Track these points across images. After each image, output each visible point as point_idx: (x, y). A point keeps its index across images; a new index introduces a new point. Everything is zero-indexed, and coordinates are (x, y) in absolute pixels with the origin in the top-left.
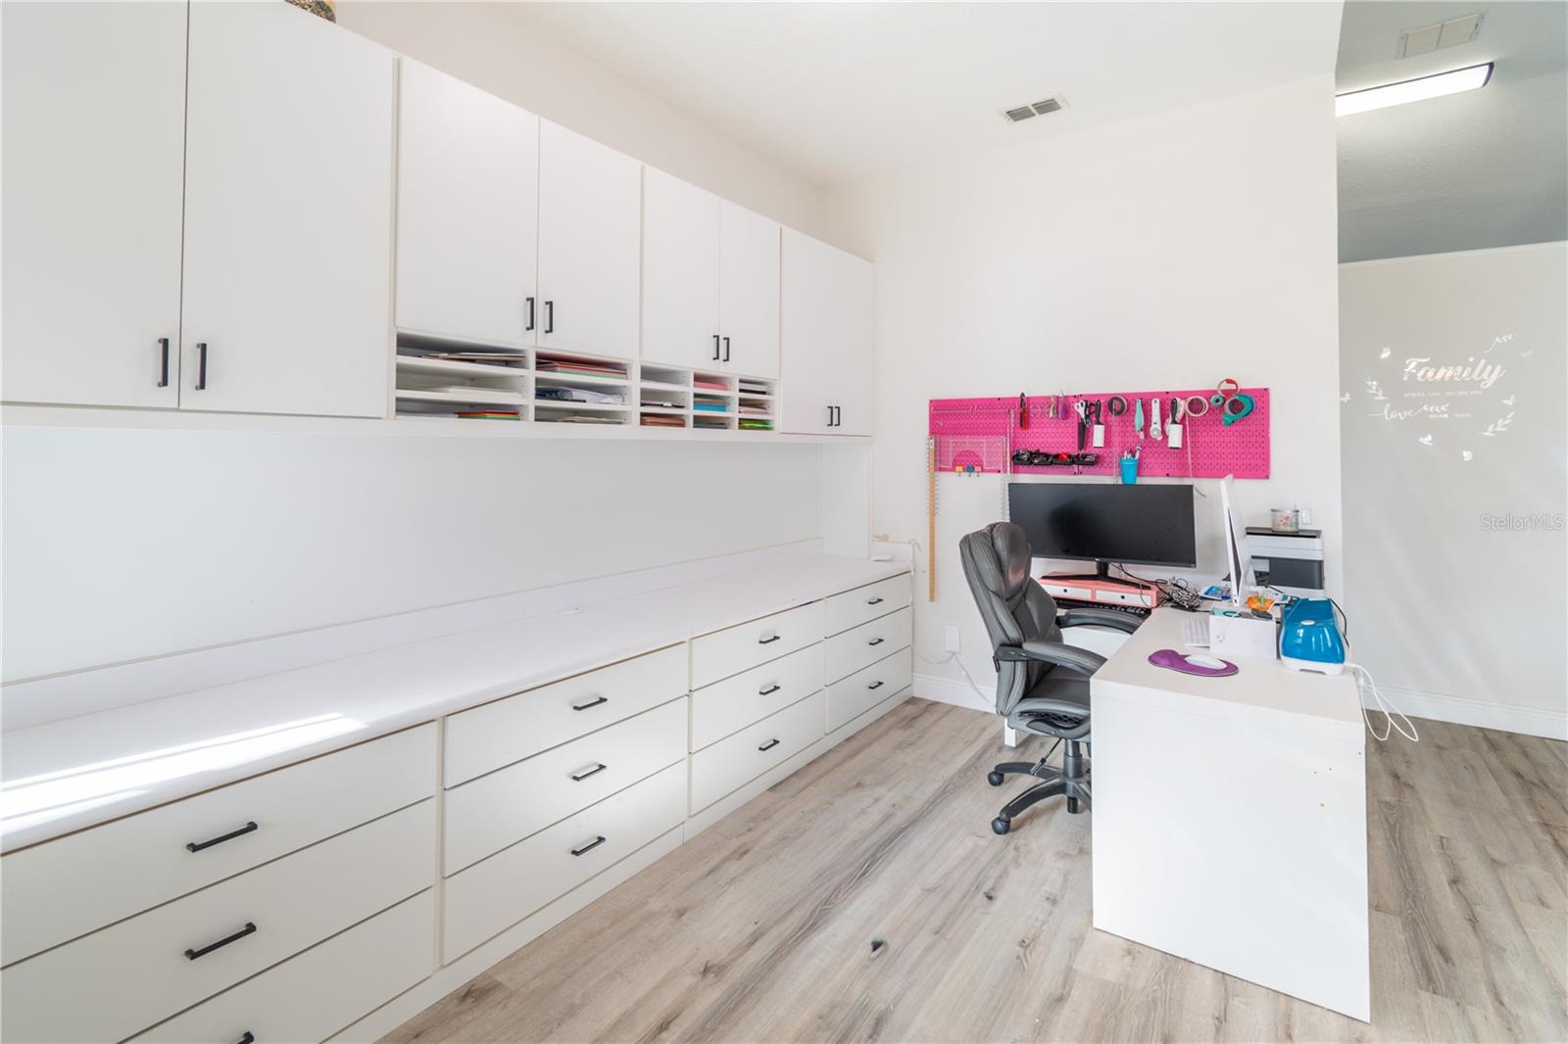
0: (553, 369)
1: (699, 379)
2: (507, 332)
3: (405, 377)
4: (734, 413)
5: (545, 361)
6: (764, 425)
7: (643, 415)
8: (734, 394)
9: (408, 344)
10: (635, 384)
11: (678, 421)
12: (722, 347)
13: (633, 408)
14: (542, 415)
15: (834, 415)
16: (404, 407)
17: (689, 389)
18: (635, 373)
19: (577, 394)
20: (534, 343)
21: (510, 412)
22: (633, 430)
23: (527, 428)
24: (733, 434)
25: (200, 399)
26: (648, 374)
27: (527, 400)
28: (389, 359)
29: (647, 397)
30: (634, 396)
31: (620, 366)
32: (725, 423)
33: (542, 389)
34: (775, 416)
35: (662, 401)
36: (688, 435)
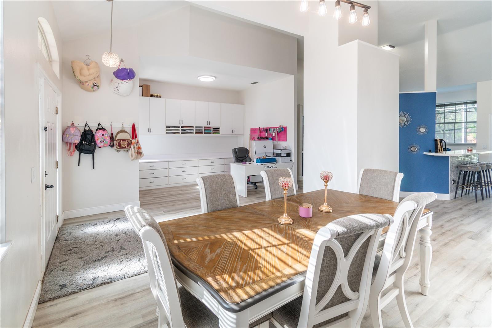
0: (183, 128)
1: (205, 127)
2: (178, 124)
3: (167, 130)
4: (212, 132)
5: (182, 127)
6: (219, 133)
7: (196, 133)
8: (212, 129)
9: (167, 127)
10: (195, 129)
11: (202, 133)
12: (209, 123)
13: (195, 132)
14: (182, 133)
15: (233, 131)
16: (167, 133)
17: (203, 129)
18: (195, 127)
19: (187, 130)
20: (180, 125)
21: (179, 133)
22: (195, 134)
23: (180, 135)
24: (212, 135)
25: (150, 133)
26: (196, 127)
27: (180, 132)
28: (165, 128)
30: (195, 130)
31: (193, 127)
32: (210, 133)
33: (182, 130)
34: (221, 132)
35: (199, 131)
36: (204, 135)
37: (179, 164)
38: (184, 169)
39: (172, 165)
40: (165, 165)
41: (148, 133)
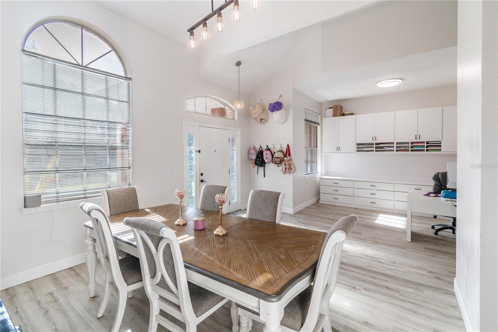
0: (379, 145)
1: (412, 143)
2: (371, 142)
3: (358, 148)
4: (425, 148)
5: (376, 144)
6: (440, 150)
7: (397, 150)
8: (425, 145)
9: (358, 144)
10: (395, 145)
11: (408, 150)
12: (418, 137)
13: (395, 149)
14: (376, 151)
16: (358, 151)
17: (410, 145)
18: (395, 144)
19: (384, 148)
20: (374, 142)
21: (373, 151)
22: (395, 152)
24: (425, 152)
25: (339, 151)
26: (397, 143)
27: (374, 149)
28: (354, 147)
29: (397, 147)
30: (395, 147)
31: (393, 143)
32: (424, 150)
33: (376, 148)
34: (443, 148)
35: (402, 147)
36: (410, 152)
37: (368, 185)
38: (373, 192)
39: (357, 185)
40: (351, 184)
41: (337, 151)
